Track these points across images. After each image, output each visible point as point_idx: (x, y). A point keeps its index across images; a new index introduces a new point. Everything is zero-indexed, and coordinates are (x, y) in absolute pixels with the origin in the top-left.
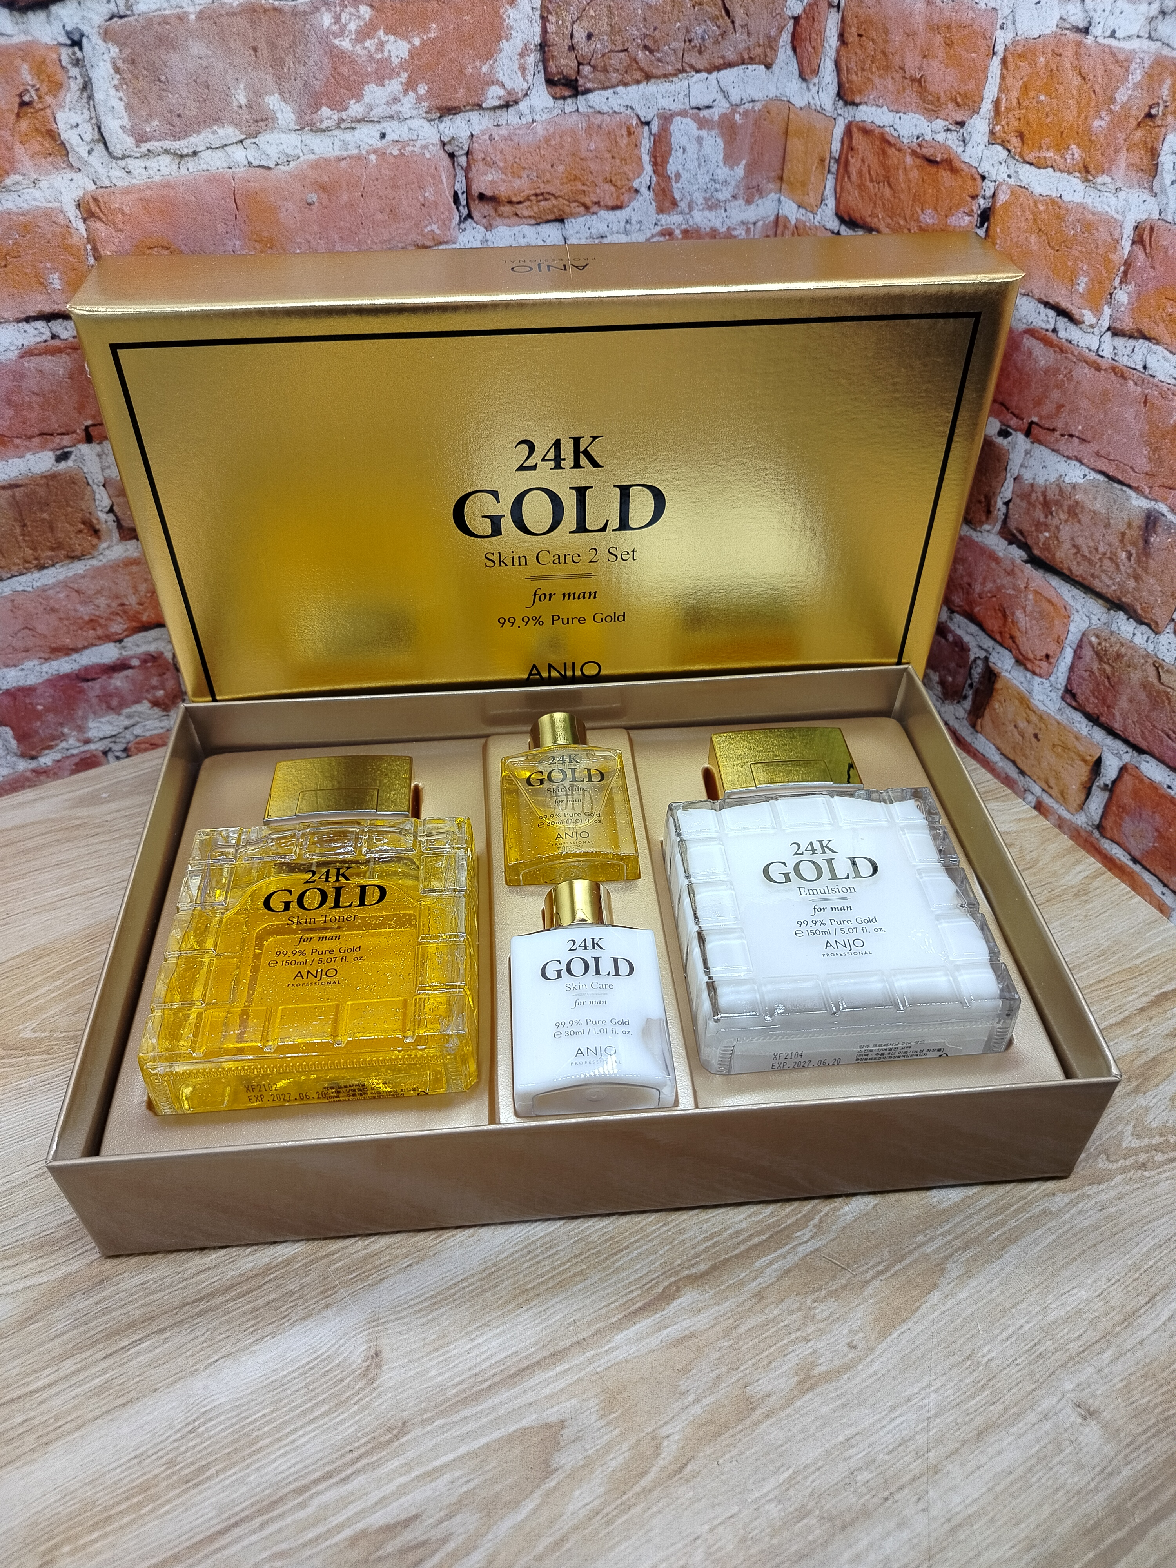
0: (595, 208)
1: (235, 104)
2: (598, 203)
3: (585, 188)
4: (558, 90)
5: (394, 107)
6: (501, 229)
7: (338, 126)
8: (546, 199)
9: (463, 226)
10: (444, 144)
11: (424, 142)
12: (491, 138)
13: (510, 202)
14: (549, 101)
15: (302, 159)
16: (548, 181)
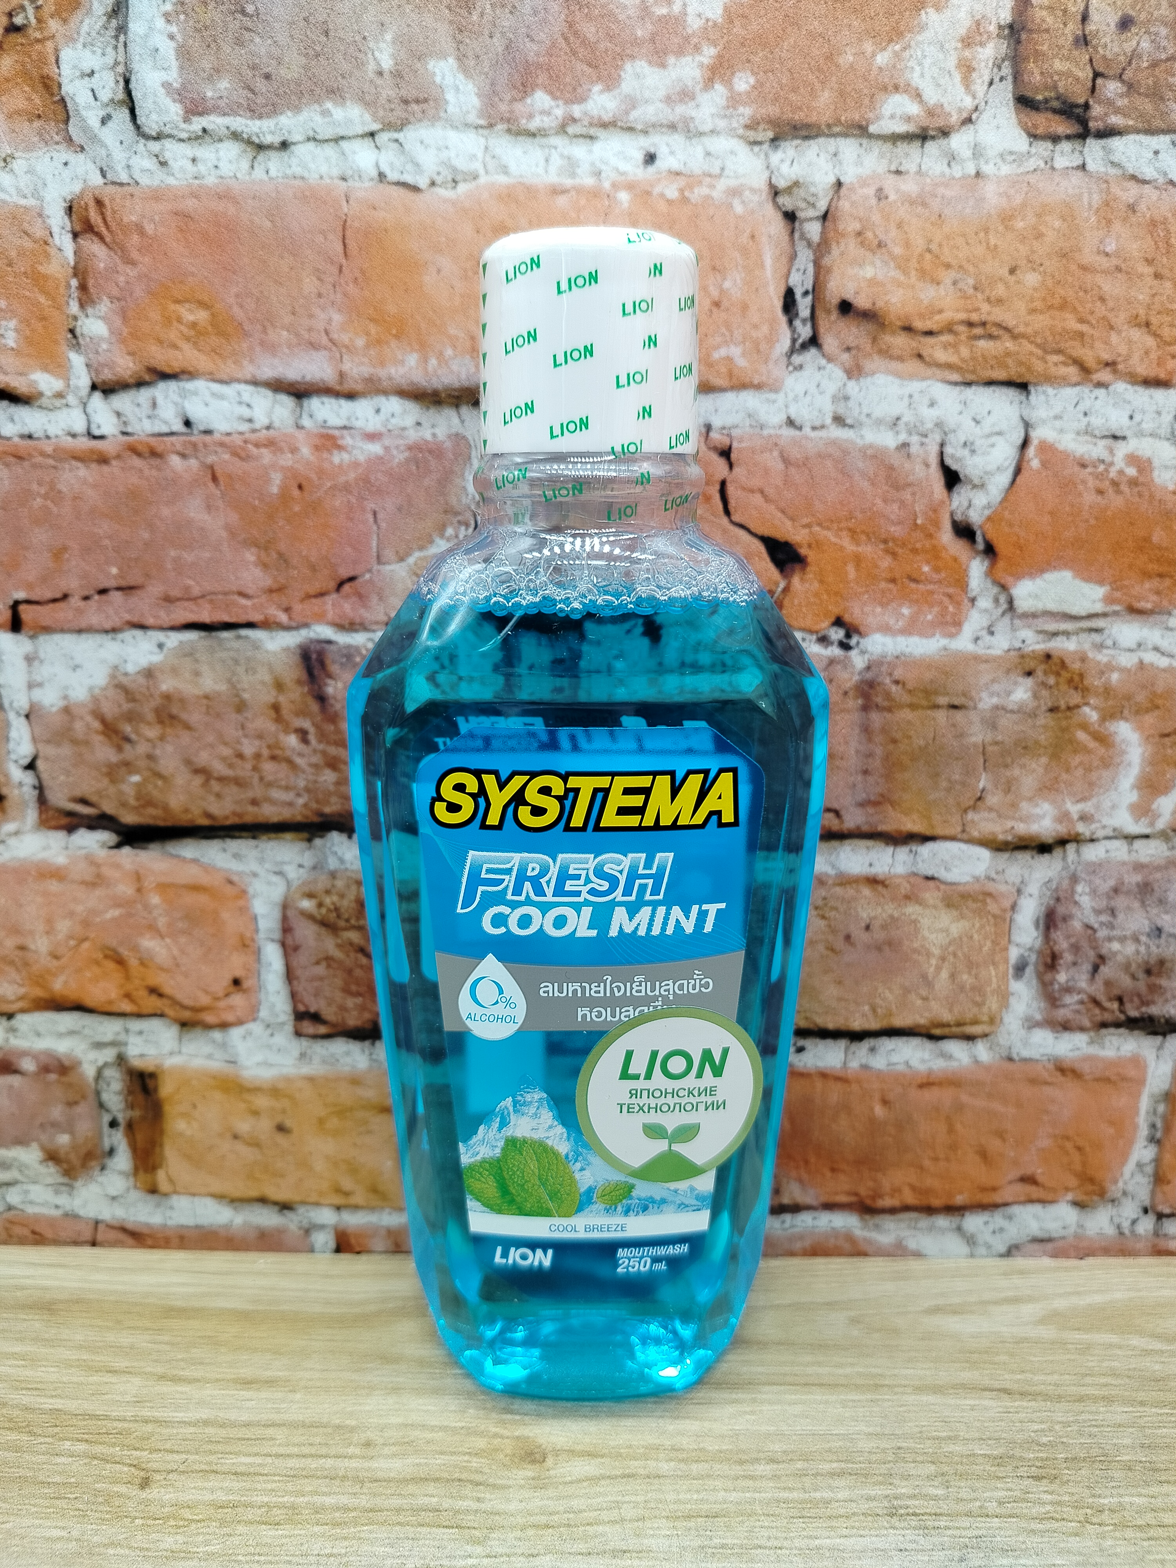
0: (1104, 375)
1: (371, 67)
2: (1110, 365)
3: (1084, 328)
4: (1044, 122)
5: (681, 110)
6: (881, 379)
7: (562, 129)
8: (991, 337)
9: (797, 359)
10: (775, 193)
11: (733, 183)
12: (880, 195)
13: (908, 329)
14: (1020, 142)
15: (483, 180)
16: (1000, 301)
